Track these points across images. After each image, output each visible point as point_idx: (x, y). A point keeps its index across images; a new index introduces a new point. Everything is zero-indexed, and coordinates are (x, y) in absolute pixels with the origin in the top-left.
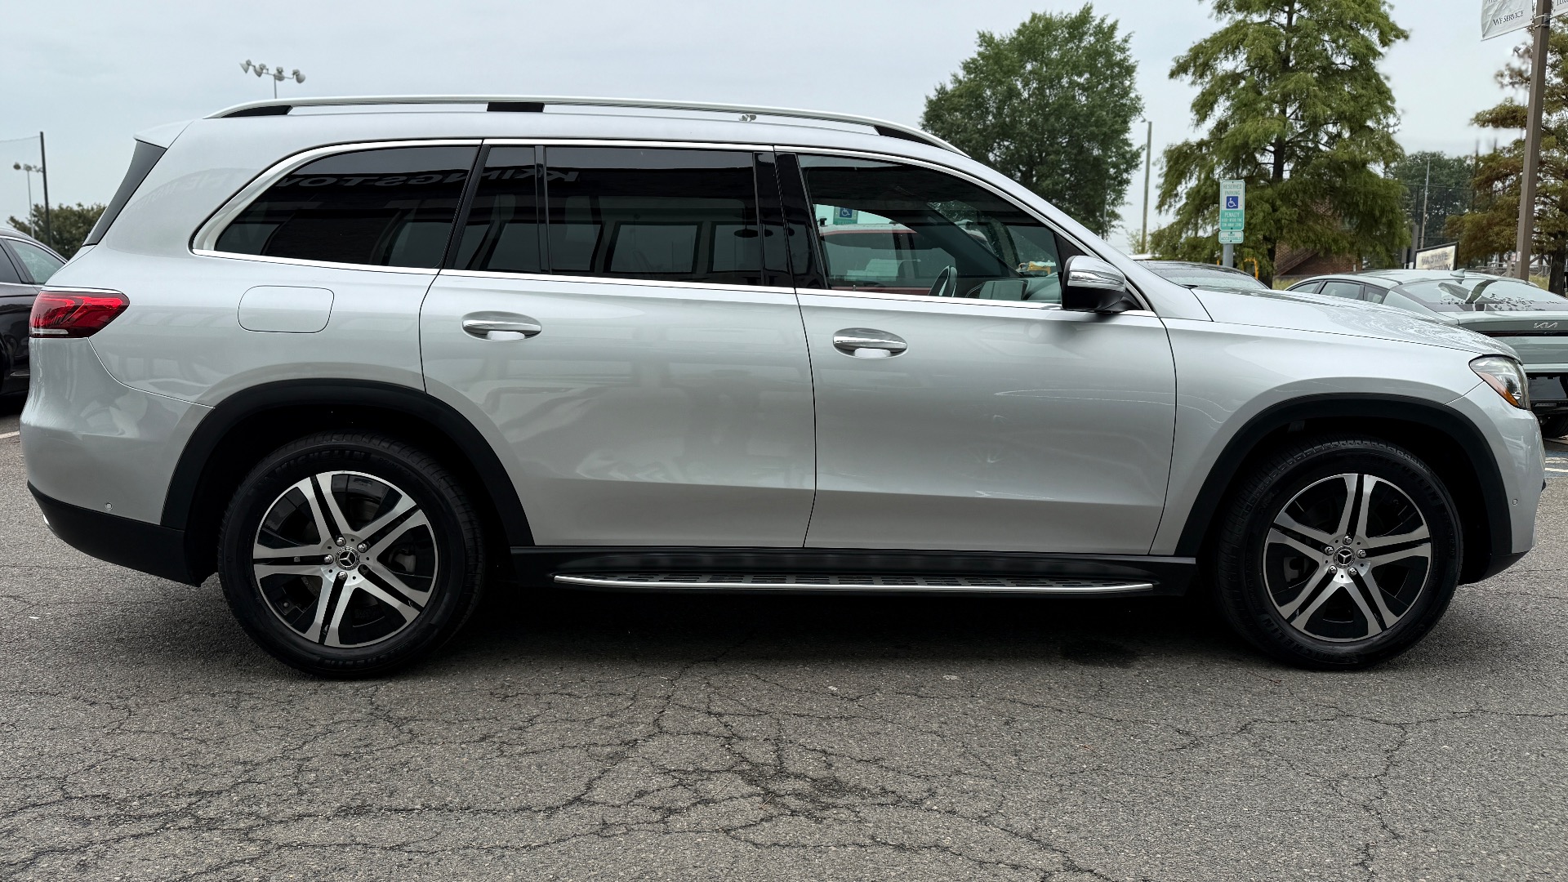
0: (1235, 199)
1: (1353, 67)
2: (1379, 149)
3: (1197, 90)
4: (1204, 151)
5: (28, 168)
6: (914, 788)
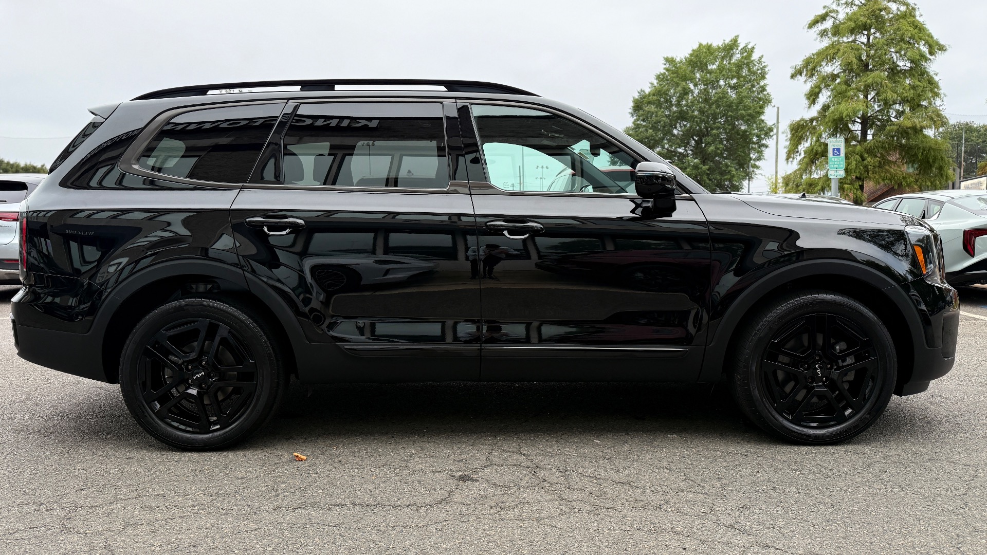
1: (911, 67)
2: (932, 119)
3: (808, 86)
4: (814, 123)
6: (656, 499)
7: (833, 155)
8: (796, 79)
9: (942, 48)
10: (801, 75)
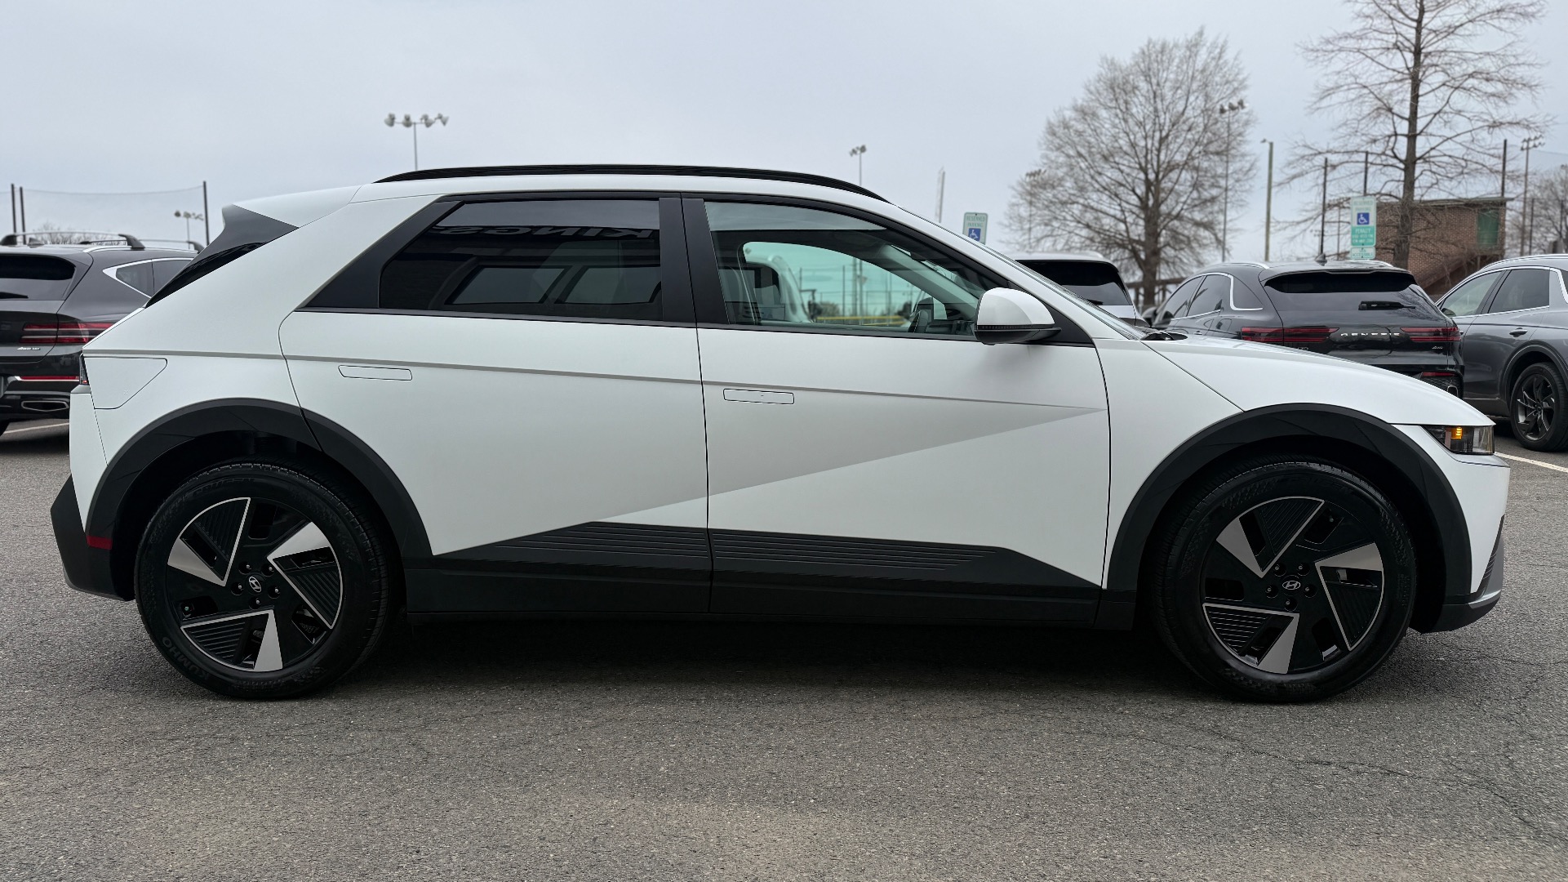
0: (1366, 216)
5: (187, 215)
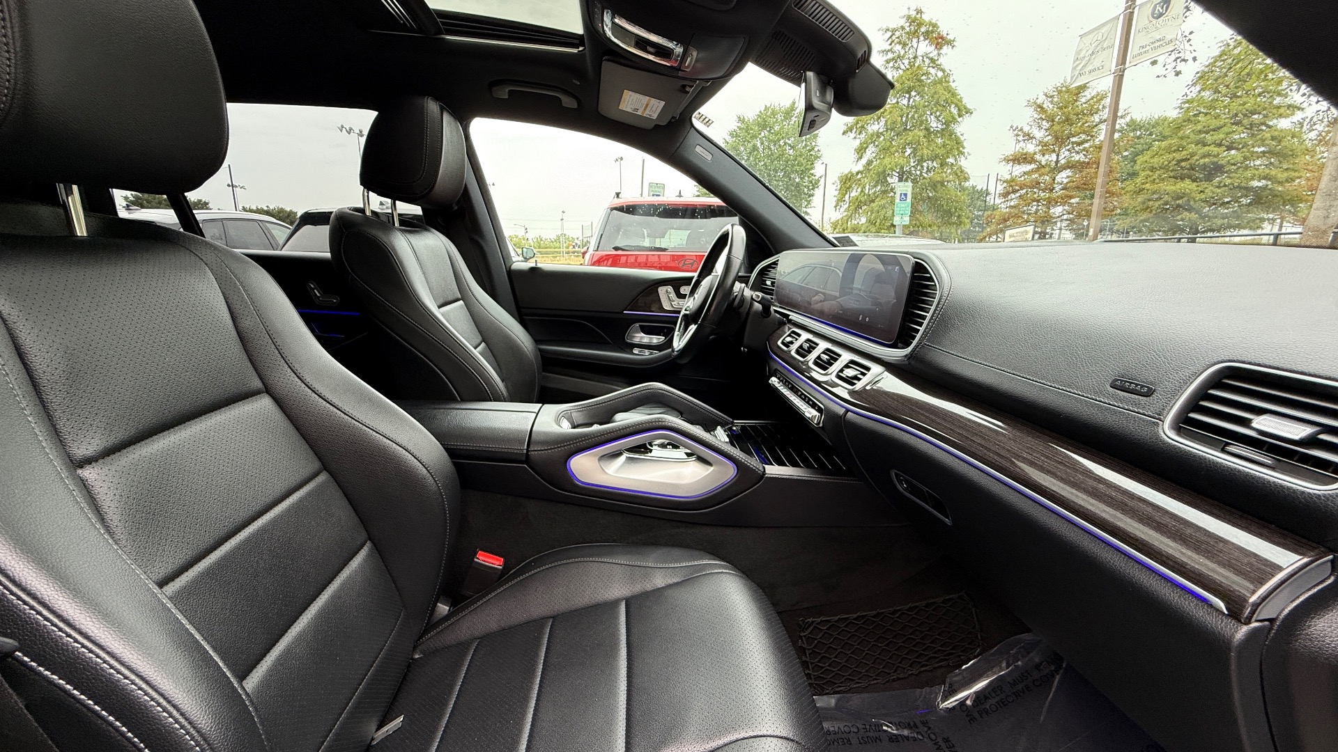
1: (942, 128)
2: (956, 174)
3: (857, 142)
4: (860, 176)
7: (900, 200)
8: (847, 135)
9: (969, 112)
10: (851, 132)
